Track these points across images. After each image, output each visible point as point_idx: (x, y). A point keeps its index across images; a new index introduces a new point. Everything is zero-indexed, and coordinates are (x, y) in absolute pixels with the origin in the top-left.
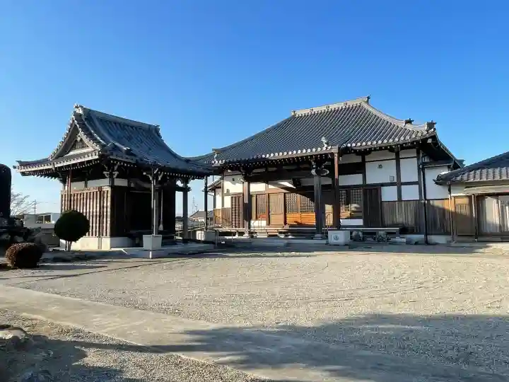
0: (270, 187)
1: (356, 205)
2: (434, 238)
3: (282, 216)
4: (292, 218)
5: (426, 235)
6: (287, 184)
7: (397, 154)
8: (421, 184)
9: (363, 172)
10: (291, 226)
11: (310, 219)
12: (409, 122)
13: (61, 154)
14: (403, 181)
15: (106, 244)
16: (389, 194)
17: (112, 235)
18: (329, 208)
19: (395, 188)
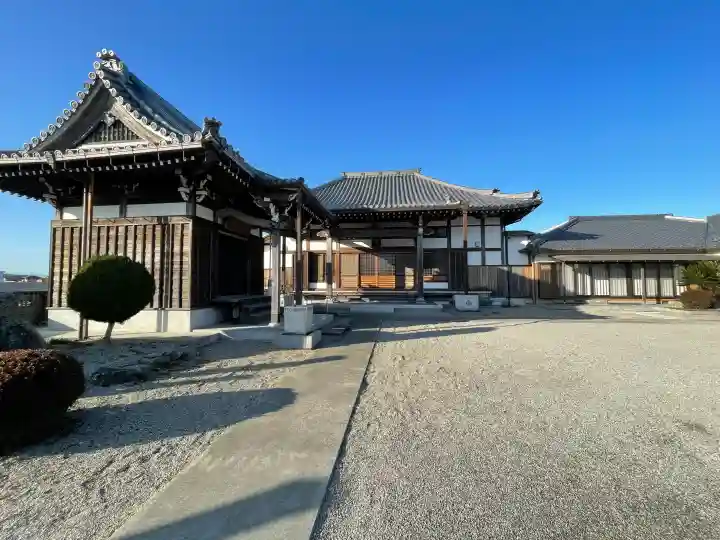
0: (342, 246)
1: (436, 270)
2: (515, 301)
3: (356, 278)
4: (366, 281)
5: (509, 298)
6: (361, 244)
7: (483, 221)
8: (504, 251)
9: (448, 236)
10: (365, 289)
11: (390, 282)
12: (495, 191)
14: (487, 247)
15: (180, 323)
16: (474, 259)
17: (195, 305)
18: (409, 271)
19: (479, 253)
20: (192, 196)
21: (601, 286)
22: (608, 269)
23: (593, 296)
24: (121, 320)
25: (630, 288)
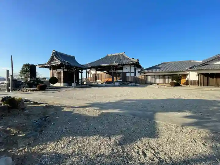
0: (102, 72)
1: (121, 77)
2: (137, 84)
3: (104, 79)
4: (107, 79)
5: (135, 83)
6: (105, 72)
7: (130, 66)
8: (135, 73)
9: (123, 70)
10: (106, 81)
11: (111, 80)
12: (133, 59)
13: (49, 63)
14: (131, 72)
15: (62, 85)
16: (128, 75)
17: (64, 83)
18: (115, 78)
19: (129, 73)
20: (63, 68)
21: (157, 81)
22: (160, 76)
23: (155, 83)
24: (55, 84)
25: (164, 81)
